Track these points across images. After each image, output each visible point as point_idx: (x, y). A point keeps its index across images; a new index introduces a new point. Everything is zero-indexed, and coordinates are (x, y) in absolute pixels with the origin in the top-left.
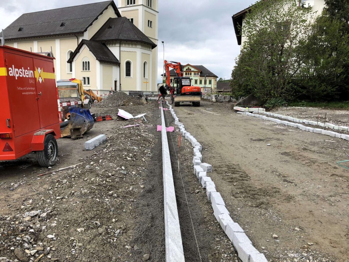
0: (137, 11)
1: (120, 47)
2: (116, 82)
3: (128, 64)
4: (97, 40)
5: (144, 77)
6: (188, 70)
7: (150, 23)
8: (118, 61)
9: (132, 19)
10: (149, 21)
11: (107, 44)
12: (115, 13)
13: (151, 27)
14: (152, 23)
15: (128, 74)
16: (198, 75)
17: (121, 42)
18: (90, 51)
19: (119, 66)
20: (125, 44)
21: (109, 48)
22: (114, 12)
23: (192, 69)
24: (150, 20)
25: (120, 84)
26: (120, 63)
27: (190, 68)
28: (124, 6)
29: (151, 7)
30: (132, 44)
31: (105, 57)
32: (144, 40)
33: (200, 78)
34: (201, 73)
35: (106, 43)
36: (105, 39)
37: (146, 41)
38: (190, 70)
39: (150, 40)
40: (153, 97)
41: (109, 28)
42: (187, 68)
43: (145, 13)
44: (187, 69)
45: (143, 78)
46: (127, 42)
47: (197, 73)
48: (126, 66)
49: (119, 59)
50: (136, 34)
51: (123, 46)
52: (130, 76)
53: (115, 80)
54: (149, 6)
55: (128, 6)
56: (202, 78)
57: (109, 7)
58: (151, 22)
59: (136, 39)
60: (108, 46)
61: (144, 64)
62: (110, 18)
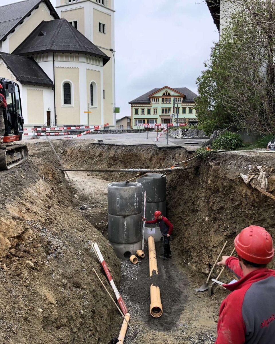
0: (82, 10)
1: (54, 61)
2: (48, 113)
3: (67, 87)
4: (22, 53)
5: (92, 104)
6: (167, 94)
7: (102, 28)
8: (52, 82)
9: (76, 23)
10: (100, 24)
11: (37, 58)
12: (51, 15)
13: (103, 32)
14: (106, 28)
15: (67, 100)
16: (181, 100)
17: (54, 53)
18: (8, 68)
19: (52, 89)
20: (62, 56)
21: (39, 63)
22: (48, 12)
23: (172, 93)
24: (102, 23)
25: (56, 116)
26: (54, 85)
27: (169, 91)
28: (65, 4)
29: (103, 3)
30: (72, 57)
31: (30, 77)
32: (89, 51)
33: (183, 105)
34: (185, 97)
35: (35, 56)
36: (33, 51)
37: (94, 52)
38: (169, 94)
39: (100, 50)
40: (99, 134)
41: (40, 35)
42: (164, 91)
43: (94, 13)
44: (164, 94)
45: (90, 106)
46: (64, 54)
47: (179, 99)
48: (64, 88)
49: (52, 80)
50: (78, 42)
51: (59, 59)
52: (70, 104)
53: (48, 110)
54: (99, 2)
55: (70, 3)
56: (185, 105)
57: (40, 6)
58: (104, 25)
59: (77, 49)
60: (37, 61)
61: (91, 86)
62: (43, 22)
